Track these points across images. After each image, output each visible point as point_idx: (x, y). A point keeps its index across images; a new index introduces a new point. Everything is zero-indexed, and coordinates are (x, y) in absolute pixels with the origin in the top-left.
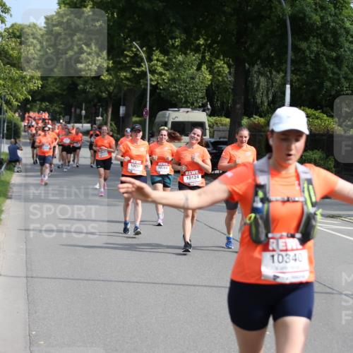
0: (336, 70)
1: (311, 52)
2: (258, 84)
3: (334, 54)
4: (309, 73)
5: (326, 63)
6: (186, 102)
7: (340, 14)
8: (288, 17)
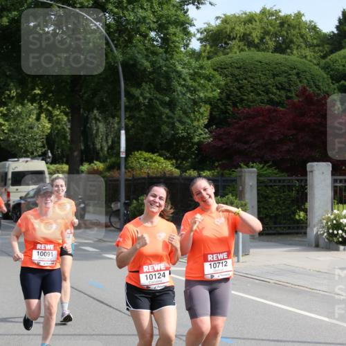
0: (170, 114)
1: (145, 98)
2: (98, 130)
3: (167, 99)
4: (143, 119)
5: (160, 108)
6: (26, 151)
7: (171, 58)
8: (119, 64)
